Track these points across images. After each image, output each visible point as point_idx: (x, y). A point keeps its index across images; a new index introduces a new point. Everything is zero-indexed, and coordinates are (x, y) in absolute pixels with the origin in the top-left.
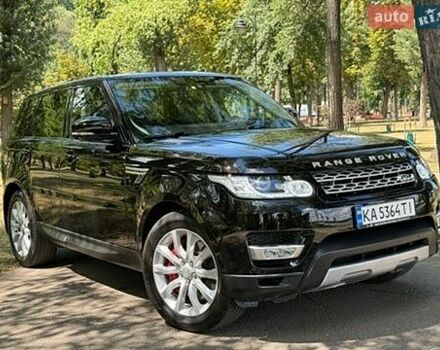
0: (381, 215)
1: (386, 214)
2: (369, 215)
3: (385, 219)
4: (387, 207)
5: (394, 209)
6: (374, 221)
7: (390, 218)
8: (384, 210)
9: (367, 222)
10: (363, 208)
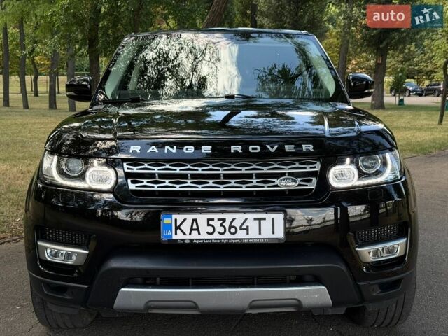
0: (211, 230)
1: (219, 229)
2: (186, 227)
3: (216, 236)
4: (224, 220)
5: (237, 224)
6: (195, 235)
7: (228, 235)
8: (217, 224)
9: (180, 236)
10: (175, 216)
